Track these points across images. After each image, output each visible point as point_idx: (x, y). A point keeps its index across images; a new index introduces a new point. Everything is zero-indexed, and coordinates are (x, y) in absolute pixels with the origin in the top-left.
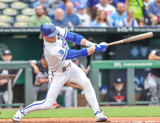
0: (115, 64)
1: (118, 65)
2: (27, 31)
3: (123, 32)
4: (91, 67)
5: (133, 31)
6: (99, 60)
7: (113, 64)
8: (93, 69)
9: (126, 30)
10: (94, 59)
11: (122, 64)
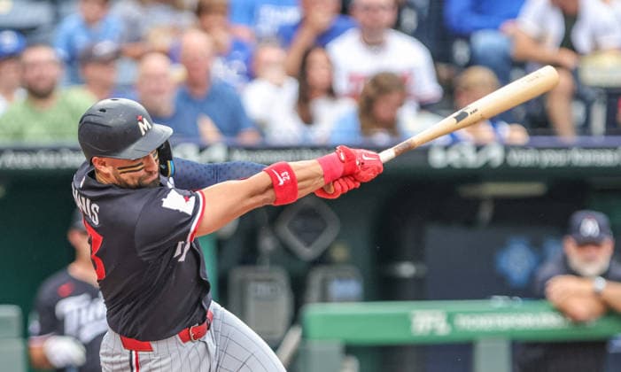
0: (415, 320)
1: (433, 324)
3: (457, 165)
4: (304, 337)
5: (505, 160)
6: (344, 299)
7: (406, 321)
8: (315, 346)
9: (471, 159)
10: (325, 298)
11: (450, 319)
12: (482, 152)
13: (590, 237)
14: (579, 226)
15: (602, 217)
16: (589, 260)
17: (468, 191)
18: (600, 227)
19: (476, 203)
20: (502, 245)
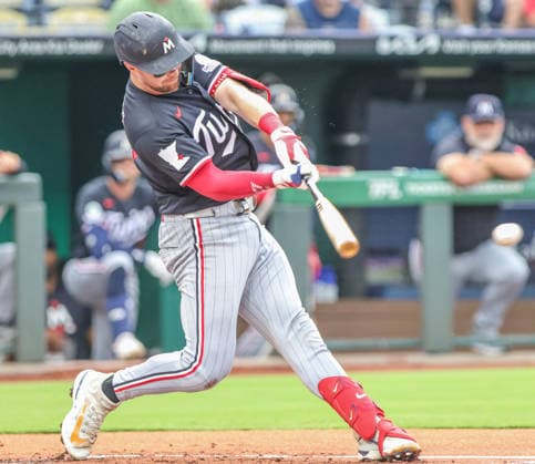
0: (372, 187)
1: (387, 190)
2: (16, 50)
9: (412, 48)
12: (420, 43)
13: (485, 117)
14: (476, 107)
15: (495, 100)
16: (485, 136)
17: (407, 73)
18: (494, 108)
19: (411, 83)
20: (432, 119)
